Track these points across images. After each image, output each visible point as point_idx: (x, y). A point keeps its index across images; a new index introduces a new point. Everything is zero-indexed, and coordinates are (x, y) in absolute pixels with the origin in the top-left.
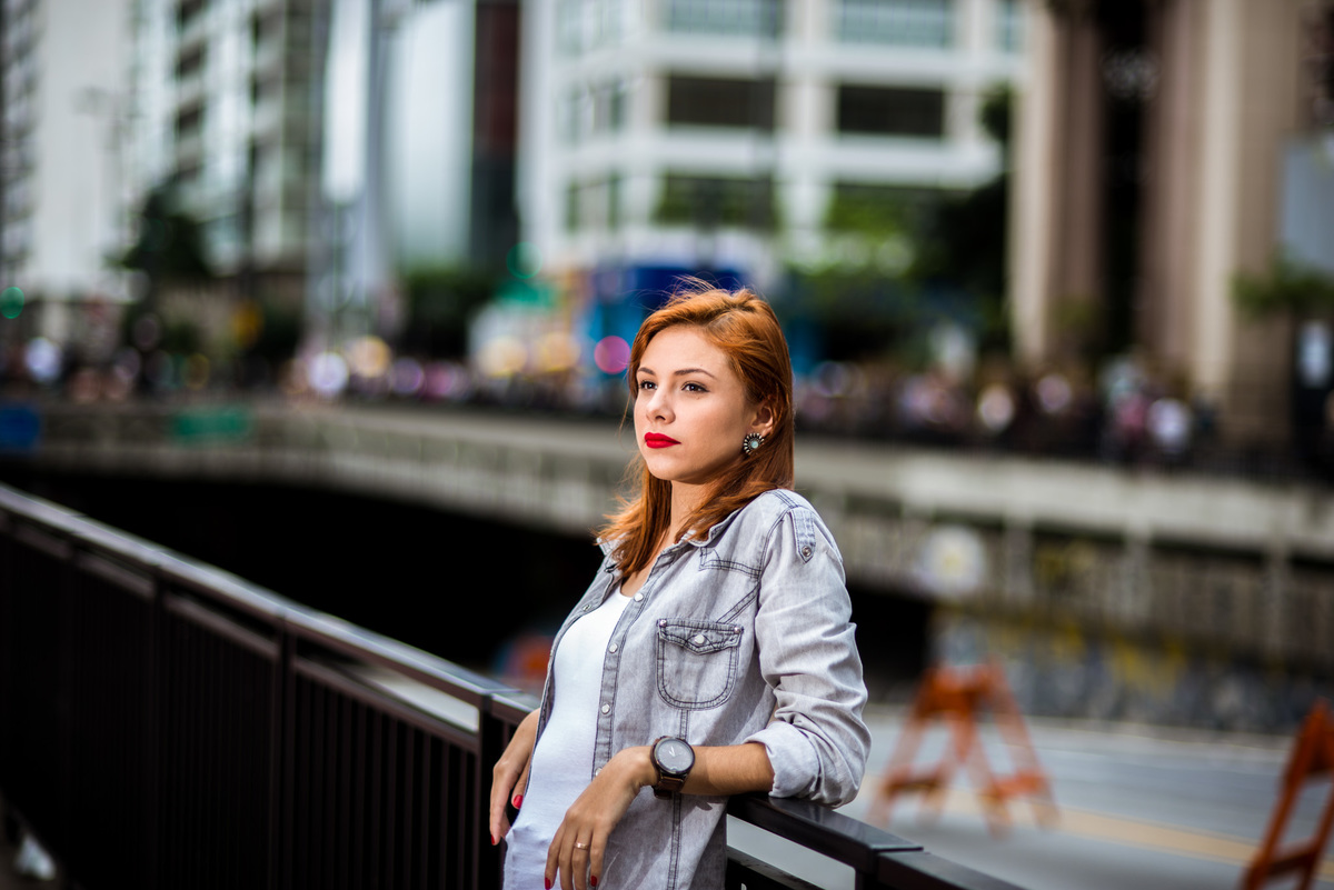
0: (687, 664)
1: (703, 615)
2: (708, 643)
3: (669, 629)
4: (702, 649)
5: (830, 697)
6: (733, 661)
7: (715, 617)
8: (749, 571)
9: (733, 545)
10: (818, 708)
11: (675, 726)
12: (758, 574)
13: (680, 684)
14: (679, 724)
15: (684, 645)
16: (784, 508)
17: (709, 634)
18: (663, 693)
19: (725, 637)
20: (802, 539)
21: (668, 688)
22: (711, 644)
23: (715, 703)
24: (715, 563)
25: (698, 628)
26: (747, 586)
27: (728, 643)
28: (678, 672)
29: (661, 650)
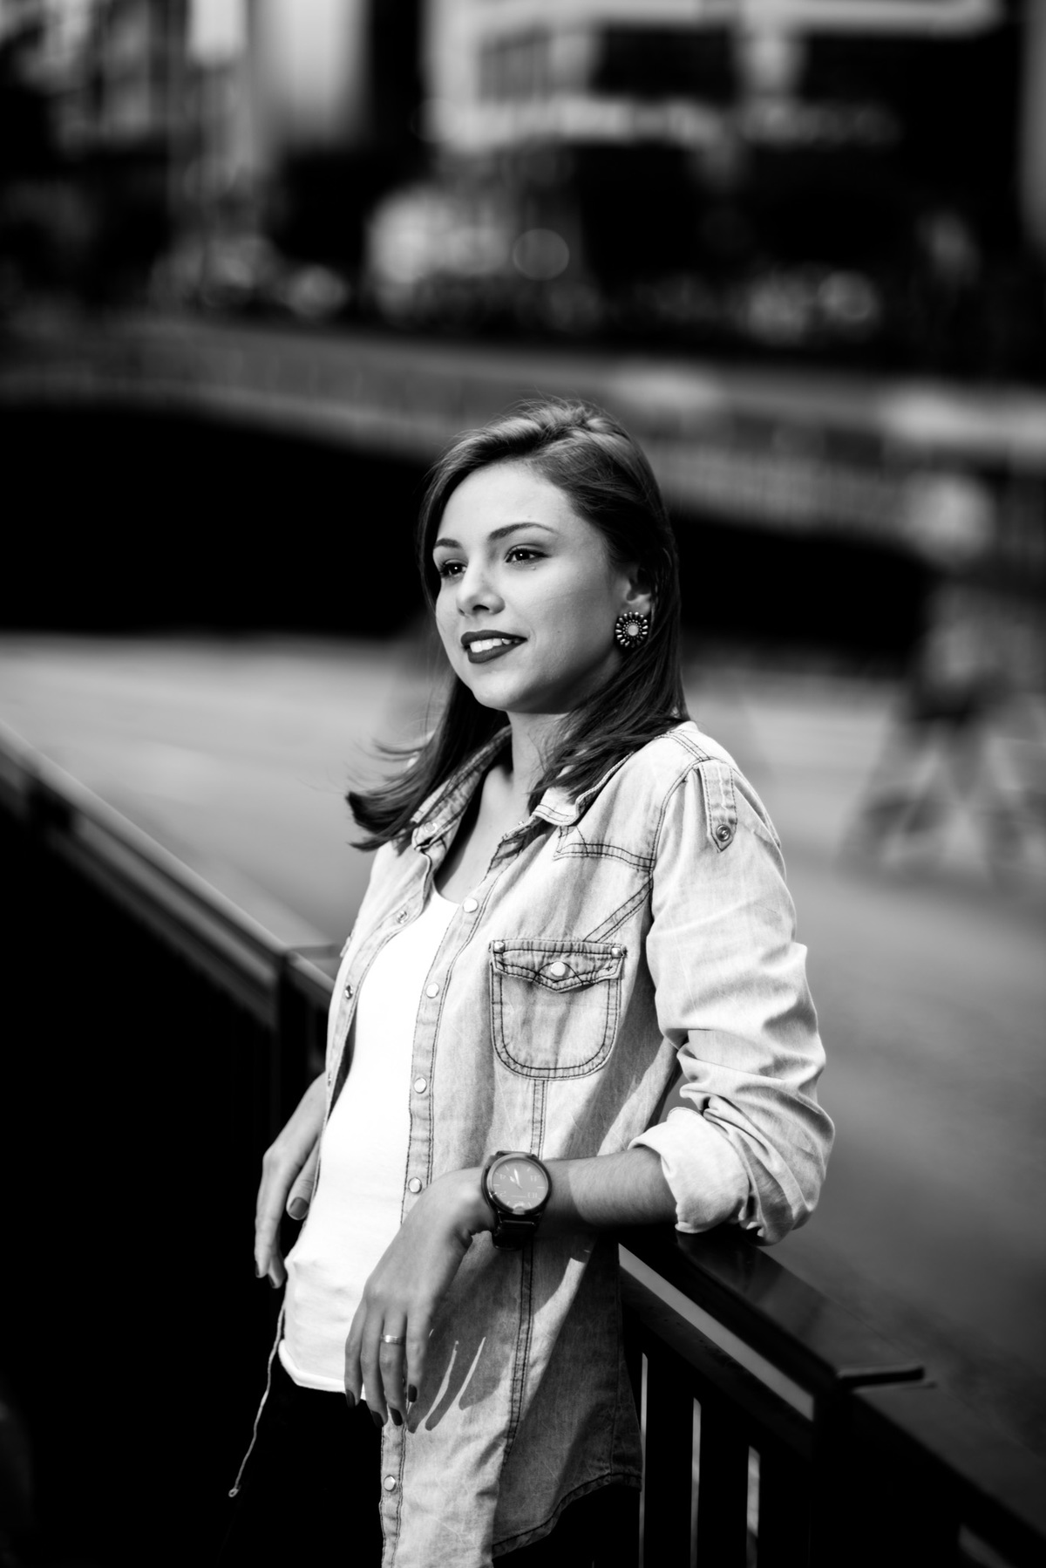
0: (539, 1009)
1: (561, 931)
2: (571, 974)
3: (507, 955)
4: (562, 984)
5: (765, 1071)
6: (613, 1001)
7: (581, 932)
8: (635, 860)
9: (606, 818)
10: (745, 1089)
11: (524, 1106)
12: (647, 865)
13: (529, 1040)
14: (530, 1103)
15: (533, 979)
16: (688, 761)
17: (573, 959)
18: (504, 1056)
19: (598, 963)
20: (717, 813)
21: (510, 1048)
22: (576, 975)
23: (586, 1068)
24: (578, 848)
25: (554, 952)
26: (632, 882)
27: (603, 974)
28: (526, 1022)
29: (497, 989)
